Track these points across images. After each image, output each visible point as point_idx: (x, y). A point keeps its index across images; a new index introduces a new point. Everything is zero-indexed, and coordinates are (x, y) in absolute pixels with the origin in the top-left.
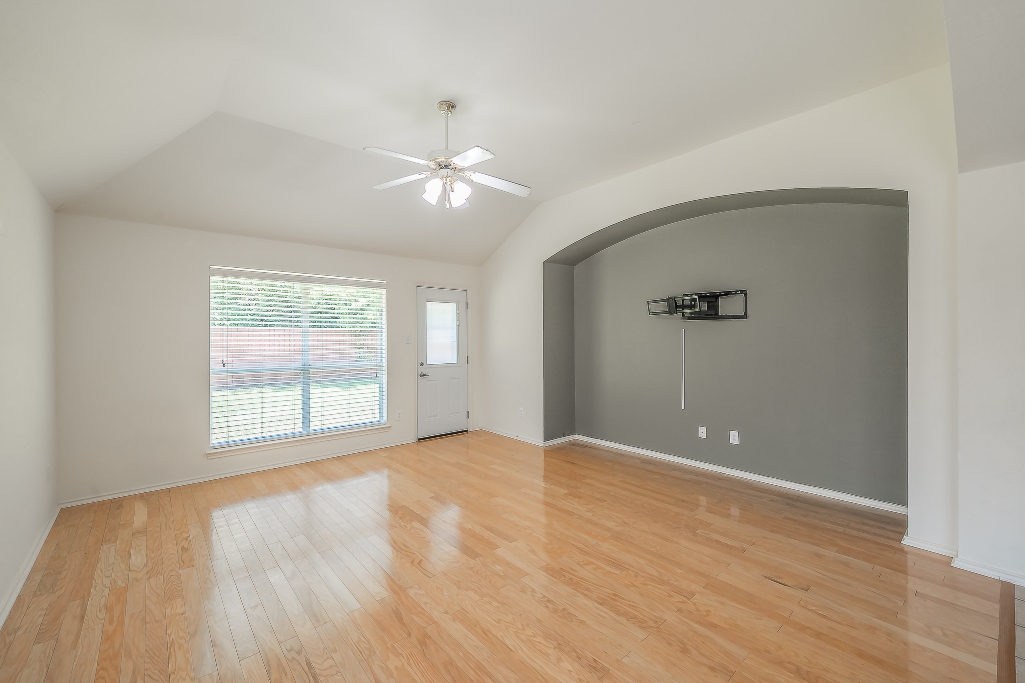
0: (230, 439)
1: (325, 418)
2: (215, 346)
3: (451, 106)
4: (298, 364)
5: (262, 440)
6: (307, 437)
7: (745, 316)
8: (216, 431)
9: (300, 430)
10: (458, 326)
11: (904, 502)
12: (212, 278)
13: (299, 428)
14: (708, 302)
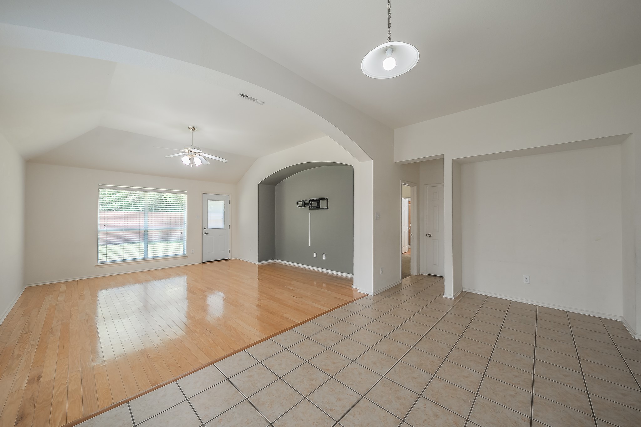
0: (107, 260)
1: (155, 251)
2: (101, 219)
3: (194, 129)
4: (142, 227)
5: (123, 260)
6: (146, 260)
7: (327, 208)
8: (101, 256)
9: (143, 257)
10: (224, 212)
11: (352, 273)
12: (100, 190)
13: (142, 256)
14: (317, 203)
